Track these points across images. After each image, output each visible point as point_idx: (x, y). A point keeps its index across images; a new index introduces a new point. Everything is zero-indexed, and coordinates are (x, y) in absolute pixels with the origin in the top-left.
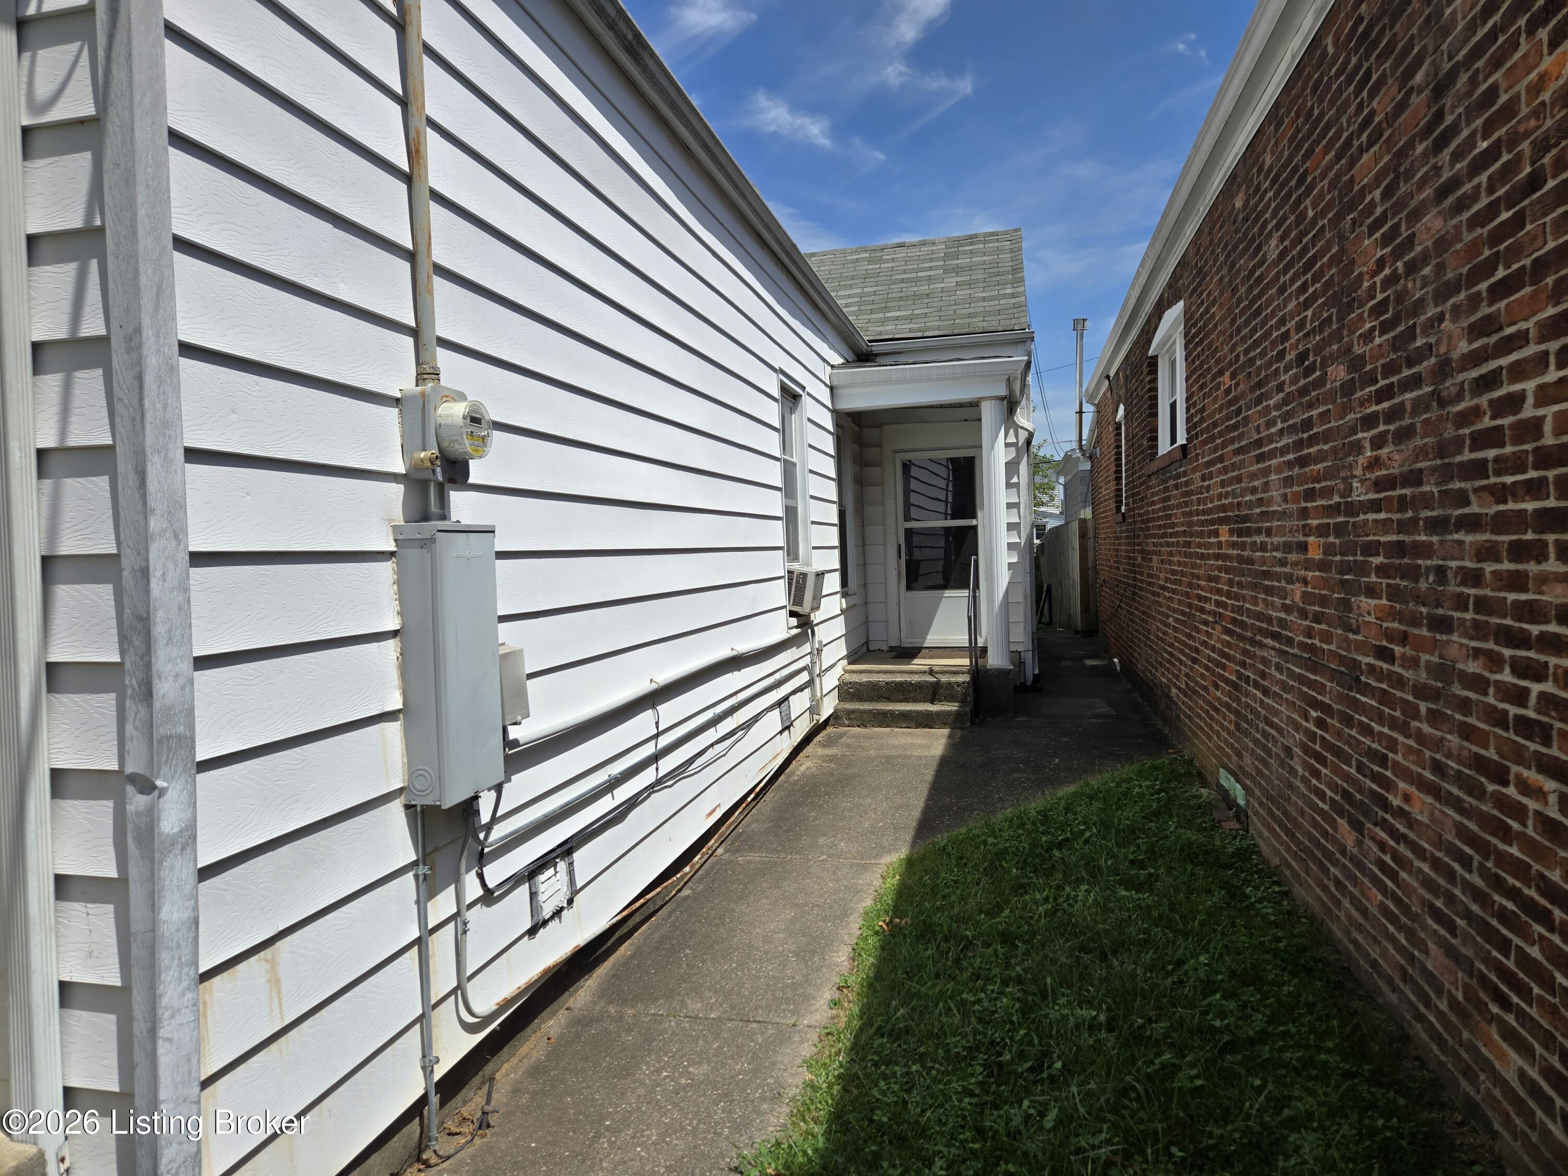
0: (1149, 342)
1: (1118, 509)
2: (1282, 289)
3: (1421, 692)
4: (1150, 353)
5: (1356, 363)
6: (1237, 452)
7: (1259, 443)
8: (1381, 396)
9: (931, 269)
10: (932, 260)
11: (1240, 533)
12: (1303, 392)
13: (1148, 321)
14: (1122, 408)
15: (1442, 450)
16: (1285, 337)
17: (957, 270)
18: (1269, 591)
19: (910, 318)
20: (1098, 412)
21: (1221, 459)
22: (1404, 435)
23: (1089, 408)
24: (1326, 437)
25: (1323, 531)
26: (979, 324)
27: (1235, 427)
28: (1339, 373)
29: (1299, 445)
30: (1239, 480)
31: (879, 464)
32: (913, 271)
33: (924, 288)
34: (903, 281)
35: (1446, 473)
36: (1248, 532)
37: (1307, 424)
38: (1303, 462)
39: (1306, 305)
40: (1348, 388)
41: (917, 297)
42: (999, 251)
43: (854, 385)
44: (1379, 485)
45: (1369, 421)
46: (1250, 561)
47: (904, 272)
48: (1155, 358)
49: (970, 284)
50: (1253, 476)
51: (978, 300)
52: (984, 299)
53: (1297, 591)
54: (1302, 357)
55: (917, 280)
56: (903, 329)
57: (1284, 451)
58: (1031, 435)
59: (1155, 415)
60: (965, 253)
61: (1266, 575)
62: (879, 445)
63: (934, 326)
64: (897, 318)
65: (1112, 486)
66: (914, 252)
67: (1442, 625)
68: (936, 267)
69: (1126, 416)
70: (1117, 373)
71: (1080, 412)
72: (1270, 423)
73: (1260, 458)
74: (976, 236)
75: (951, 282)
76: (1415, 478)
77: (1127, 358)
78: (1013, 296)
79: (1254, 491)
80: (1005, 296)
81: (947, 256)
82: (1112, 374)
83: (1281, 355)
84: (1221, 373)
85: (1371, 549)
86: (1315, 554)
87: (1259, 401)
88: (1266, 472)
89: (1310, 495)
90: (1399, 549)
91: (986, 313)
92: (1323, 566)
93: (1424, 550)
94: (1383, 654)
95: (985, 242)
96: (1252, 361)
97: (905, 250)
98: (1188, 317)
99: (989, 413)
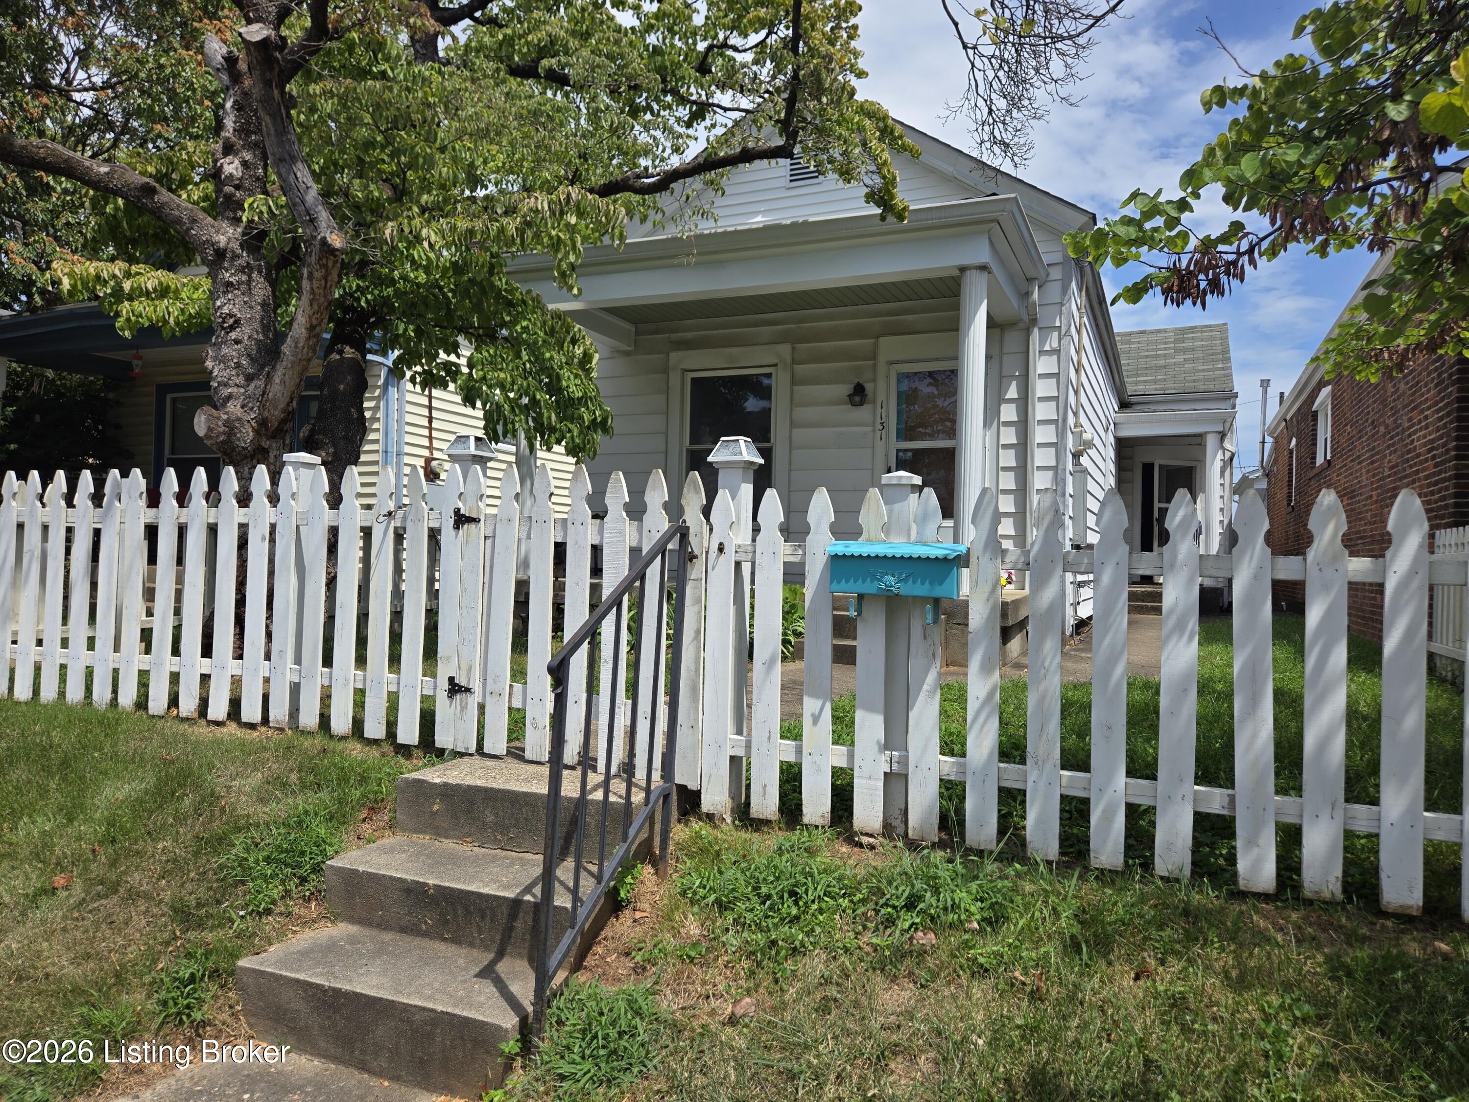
0: (1313, 403)
1: (1289, 505)
2: (1368, 393)
4: (1314, 409)
5: (1386, 427)
6: (1352, 461)
7: (1359, 457)
8: (1392, 437)
9: (1165, 349)
10: (1165, 343)
11: (1351, 498)
12: (1373, 435)
13: (1313, 391)
14: (1294, 441)
16: (1368, 413)
17: (1184, 351)
18: (1360, 520)
19: (1155, 382)
20: (1277, 440)
21: (1345, 465)
23: (1269, 439)
25: (1376, 488)
26: (1202, 388)
27: (1350, 450)
28: (1382, 429)
29: (1372, 456)
30: (1351, 474)
31: (1131, 470)
32: (1153, 350)
33: (1162, 362)
34: (1147, 357)
36: (1354, 497)
37: (1374, 448)
38: (1372, 463)
39: (1374, 402)
40: (1385, 435)
41: (1158, 368)
42: (1212, 338)
43: (1129, 423)
45: (1389, 447)
46: (1355, 509)
47: (1147, 350)
48: (1316, 412)
49: (1193, 360)
50: (1357, 471)
51: (1199, 371)
52: (1204, 370)
54: (1373, 422)
55: (1157, 357)
56: (1151, 388)
57: (1367, 459)
58: (1233, 455)
59: (1315, 444)
60: (1188, 339)
61: (1360, 513)
62: (1132, 458)
63: (1171, 387)
64: (1145, 381)
65: (1285, 490)
66: (1153, 337)
68: (1170, 348)
69: (1297, 445)
70: (1292, 418)
71: (1263, 442)
72: (1363, 448)
73: (1359, 463)
74: (1195, 327)
75: (1180, 358)
77: (1299, 409)
78: (1223, 369)
79: (1357, 478)
80: (1217, 369)
81: (1176, 341)
82: (1288, 418)
83: (1367, 420)
84: (1346, 425)
86: (1374, 498)
87: (1360, 438)
88: (1361, 469)
89: (1374, 476)
91: (1206, 380)
92: (1376, 502)
95: (1202, 332)
96: (1357, 421)
97: (1146, 335)
98: (1334, 395)
99: (1211, 442)
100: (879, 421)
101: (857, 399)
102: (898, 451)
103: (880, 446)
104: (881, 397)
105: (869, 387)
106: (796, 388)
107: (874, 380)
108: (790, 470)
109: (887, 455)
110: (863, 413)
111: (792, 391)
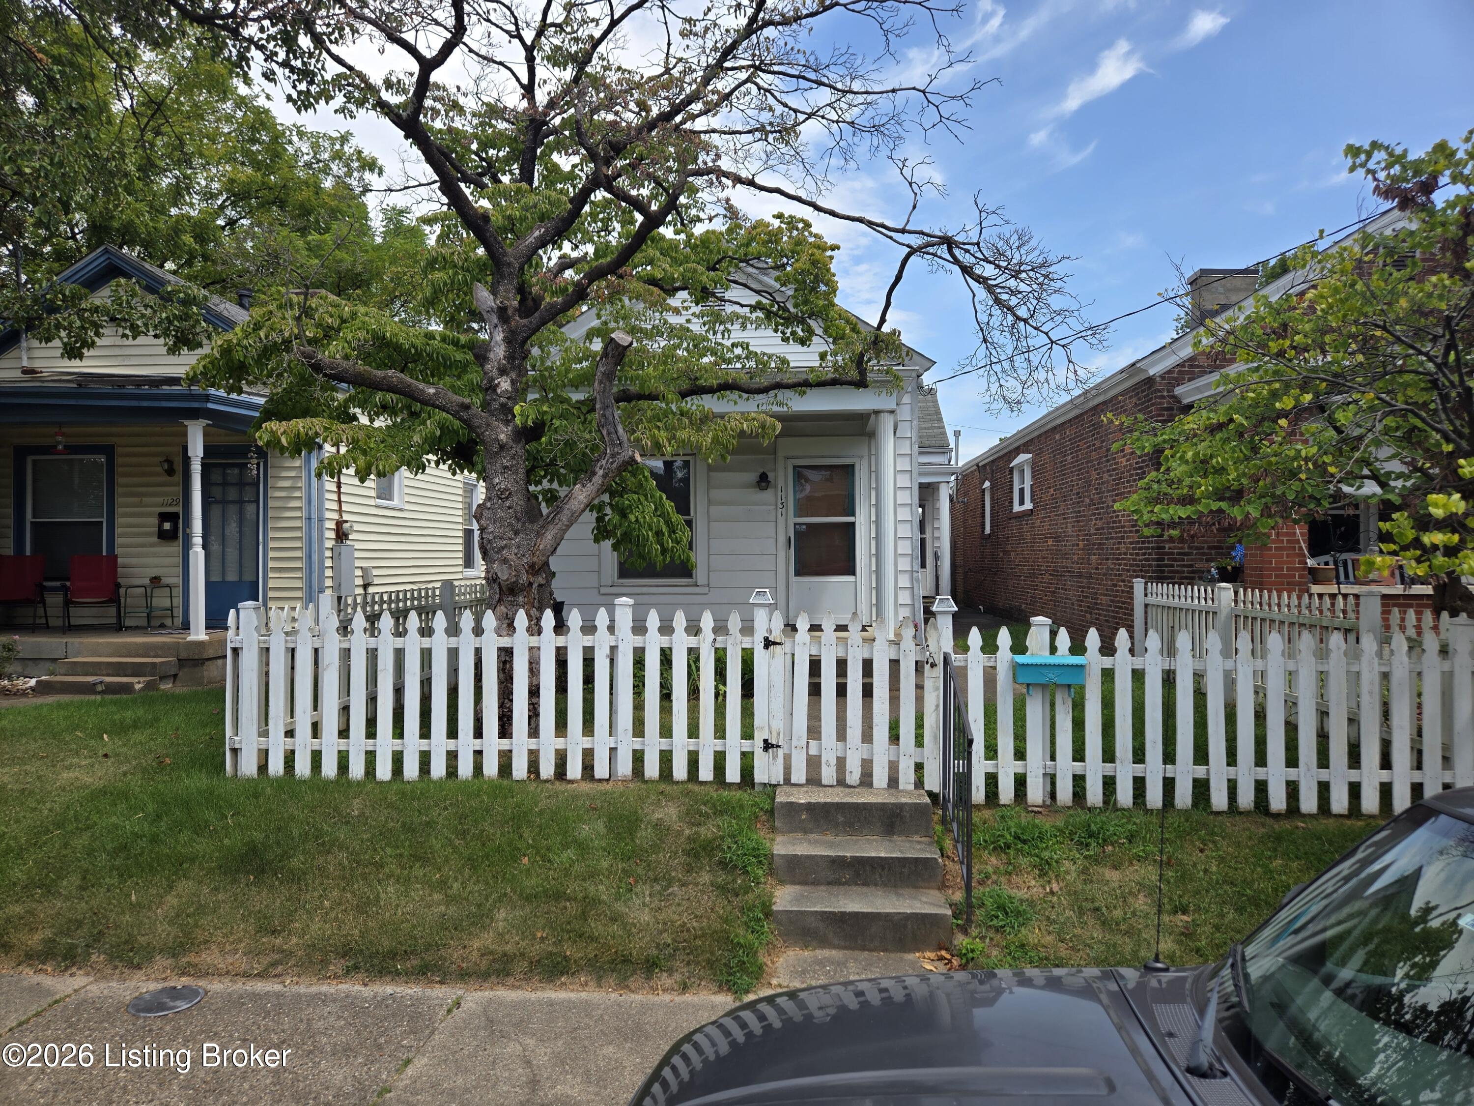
0: (1009, 461)
1: (984, 532)
2: (1072, 472)
3: (1104, 575)
4: (1009, 466)
5: (1091, 500)
6: (1056, 515)
7: (1064, 514)
8: (1097, 509)
11: (1057, 542)
12: (1078, 503)
13: (1010, 453)
14: (987, 484)
15: (1108, 523)
16: (1072, 485)
18: (1067, 559)
21: (1050, 517)
22: (1101, 519)
24: (1084, 516)
25: (1083, 540)
27: (1056, 508)
28: (1087, 501)
29: (1078, 517)
30: (1057, 525)
35: (1108, 528)
36: (1060, 541)
37: (1079, 512)
38: (1078, 522)
40: (1090, 505)
44: (1097, 529)
45: (1094, 514)
46: (1061, 550)
48: (1012, 469)
50: (1062, 524)
53: (1076, 557)
54: (1078, 493)
57: (1072, 517)
59: (1011, 492)
61: (1066, 554)
65: (979, 520)
67: (1107, 559)
69: (992, 487)
70: (983, 465)
72: (1068, 509)
73: (1065, 519)
76: (1103, 529)
77: (991, 462)
78: (940, 428)
80: (936, 428)
82: (980, 465)
83: (1072, 490)
85: (1094, 544)
86: (1081, 546)
87: (1064, 501)
89: (1080, 531)
90: (1100, 544)
91: (930, 437)
92: (1083, 549)
93: (1104, 544)
94: (1097, 569)
98: (1033, 462)
100: (779, 501)
101: (763, 484)
102: (795, 524)
103: (781, 520)
104: (781, 483)
105: (771, 476)
106: (711, 474)
107: (775, 470)
108: (709, 539)
109: (786, 527)
110: (767, 495)
111: (709, 476)
